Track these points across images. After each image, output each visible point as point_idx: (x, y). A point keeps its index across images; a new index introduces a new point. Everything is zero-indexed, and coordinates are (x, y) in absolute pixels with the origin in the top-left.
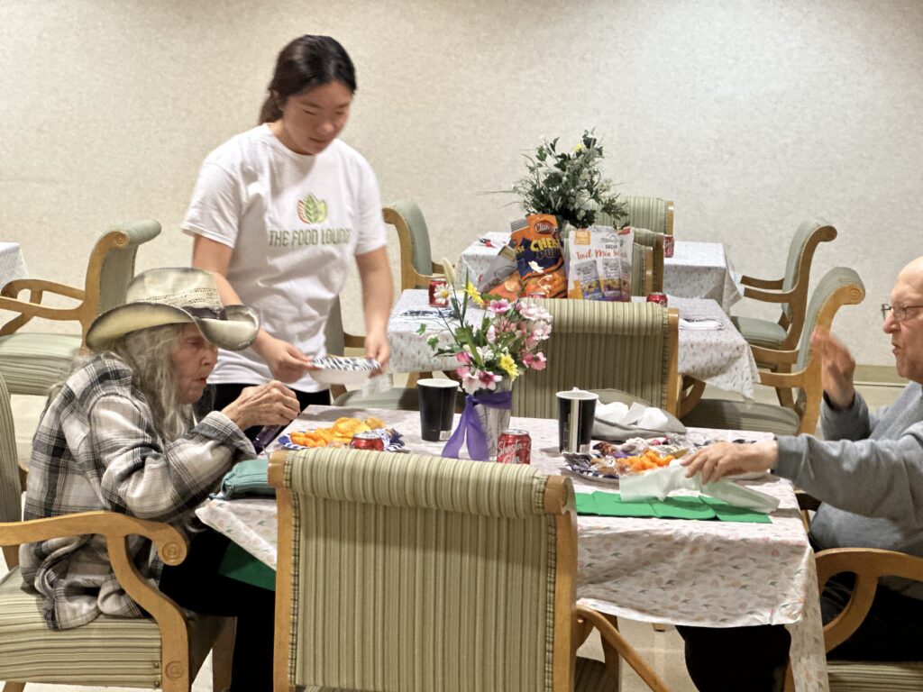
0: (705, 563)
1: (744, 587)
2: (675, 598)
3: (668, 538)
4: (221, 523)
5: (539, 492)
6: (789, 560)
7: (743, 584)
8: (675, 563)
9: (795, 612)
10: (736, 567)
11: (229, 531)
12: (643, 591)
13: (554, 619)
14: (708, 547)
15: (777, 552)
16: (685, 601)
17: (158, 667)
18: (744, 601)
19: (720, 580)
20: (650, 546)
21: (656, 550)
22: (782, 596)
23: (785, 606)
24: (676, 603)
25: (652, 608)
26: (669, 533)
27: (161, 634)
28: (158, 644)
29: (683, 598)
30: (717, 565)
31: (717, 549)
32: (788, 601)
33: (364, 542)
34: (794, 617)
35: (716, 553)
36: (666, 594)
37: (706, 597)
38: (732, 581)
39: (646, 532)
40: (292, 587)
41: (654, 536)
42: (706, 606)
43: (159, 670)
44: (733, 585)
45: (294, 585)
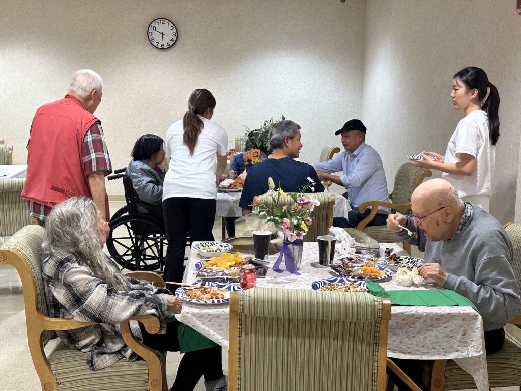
0: (430, 326)
1: (451, 337)
2: (417, 345)
3: (412, 315)
4: (189, 322)
5: (379, 309)
6: (471, 322)
7: (450, 336)
8: (416, 328)
9: (479, 350)
10: (446, 328)
11: (193, 326)
12: (400, 342)
13: (377, 370)
14: (432, 319)
15: (465, 319)
16: (423, 346)
17: (147, 382)
18: (452, 344)
19: (438, 335)
20: (404, 320)
21: (406, 322)
22: (471, 341)
23: (473, 346)
24: (418, 348)
25: (408, 351)
26: (412, 312)
27: (148, 367)
28: (147, 372)
29: (421, 345)
30: (436, 327)
31: (436, 319)
32: (474, 344)
33: (277, 335)
34: (479, 352)
35: (436, 321)
36: (412, 343)
37: (432, 344)
38: (444, 335)
39: (401, 313)
40: (238, 360)
41: (405, 315)
42: (433, 348)
43: (148, 384)
44: (446, 337)
45: (239, 359)
